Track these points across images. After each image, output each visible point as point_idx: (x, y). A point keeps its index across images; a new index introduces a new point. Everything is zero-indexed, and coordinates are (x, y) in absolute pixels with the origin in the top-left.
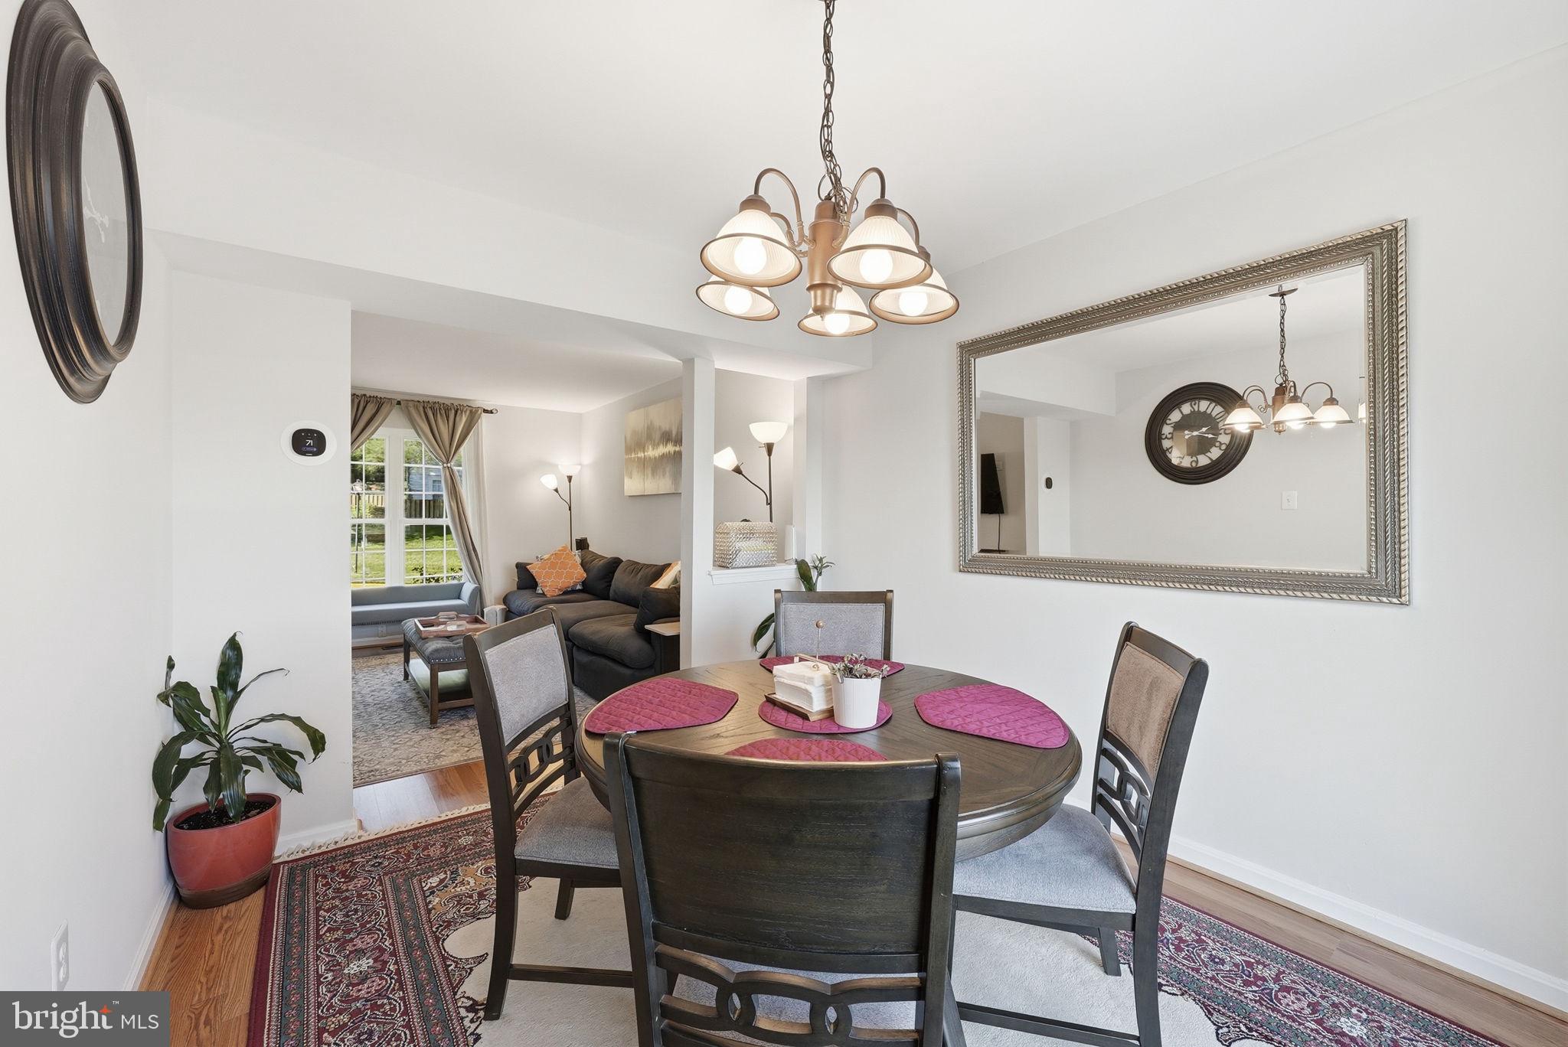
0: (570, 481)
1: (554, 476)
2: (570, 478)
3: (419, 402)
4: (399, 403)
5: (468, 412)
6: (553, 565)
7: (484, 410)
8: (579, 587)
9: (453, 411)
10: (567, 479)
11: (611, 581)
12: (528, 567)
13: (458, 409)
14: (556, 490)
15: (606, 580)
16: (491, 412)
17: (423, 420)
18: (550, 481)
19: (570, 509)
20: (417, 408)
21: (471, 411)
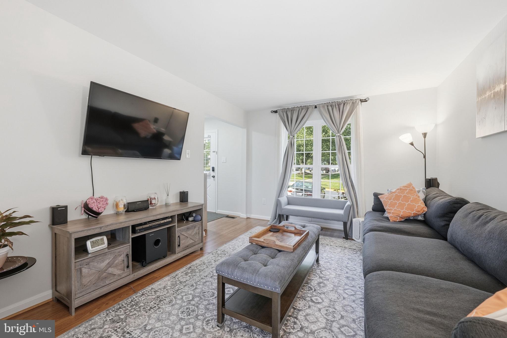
0: (425, 137)
1: (410, 134)
2: (425, 135)
3: (325, 103)
4: (316, 107)
5: (351, 103)
6: (397, 198)
7: (361, 100)
8: (420, 218)
9: (342, 104)
10: (422, 137)
11: (450, 221)
12: (379, 196)
13: (345, 103)
14: (412, 144)
15: (447, 219)
16: (365, 101)
17: (326, 112)
18: (407, 138)
19: (425, 157)
20: (324, 107)
21: (353, 103)
